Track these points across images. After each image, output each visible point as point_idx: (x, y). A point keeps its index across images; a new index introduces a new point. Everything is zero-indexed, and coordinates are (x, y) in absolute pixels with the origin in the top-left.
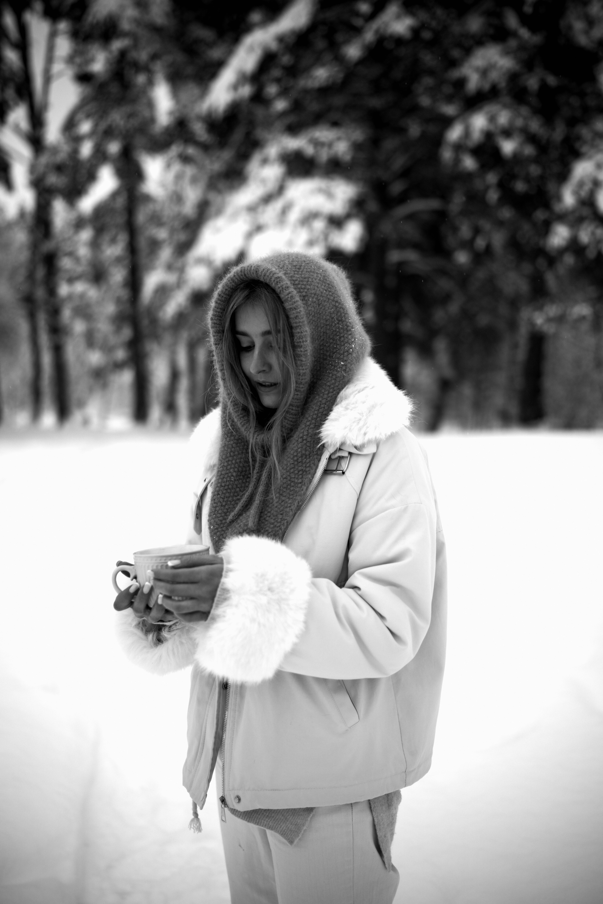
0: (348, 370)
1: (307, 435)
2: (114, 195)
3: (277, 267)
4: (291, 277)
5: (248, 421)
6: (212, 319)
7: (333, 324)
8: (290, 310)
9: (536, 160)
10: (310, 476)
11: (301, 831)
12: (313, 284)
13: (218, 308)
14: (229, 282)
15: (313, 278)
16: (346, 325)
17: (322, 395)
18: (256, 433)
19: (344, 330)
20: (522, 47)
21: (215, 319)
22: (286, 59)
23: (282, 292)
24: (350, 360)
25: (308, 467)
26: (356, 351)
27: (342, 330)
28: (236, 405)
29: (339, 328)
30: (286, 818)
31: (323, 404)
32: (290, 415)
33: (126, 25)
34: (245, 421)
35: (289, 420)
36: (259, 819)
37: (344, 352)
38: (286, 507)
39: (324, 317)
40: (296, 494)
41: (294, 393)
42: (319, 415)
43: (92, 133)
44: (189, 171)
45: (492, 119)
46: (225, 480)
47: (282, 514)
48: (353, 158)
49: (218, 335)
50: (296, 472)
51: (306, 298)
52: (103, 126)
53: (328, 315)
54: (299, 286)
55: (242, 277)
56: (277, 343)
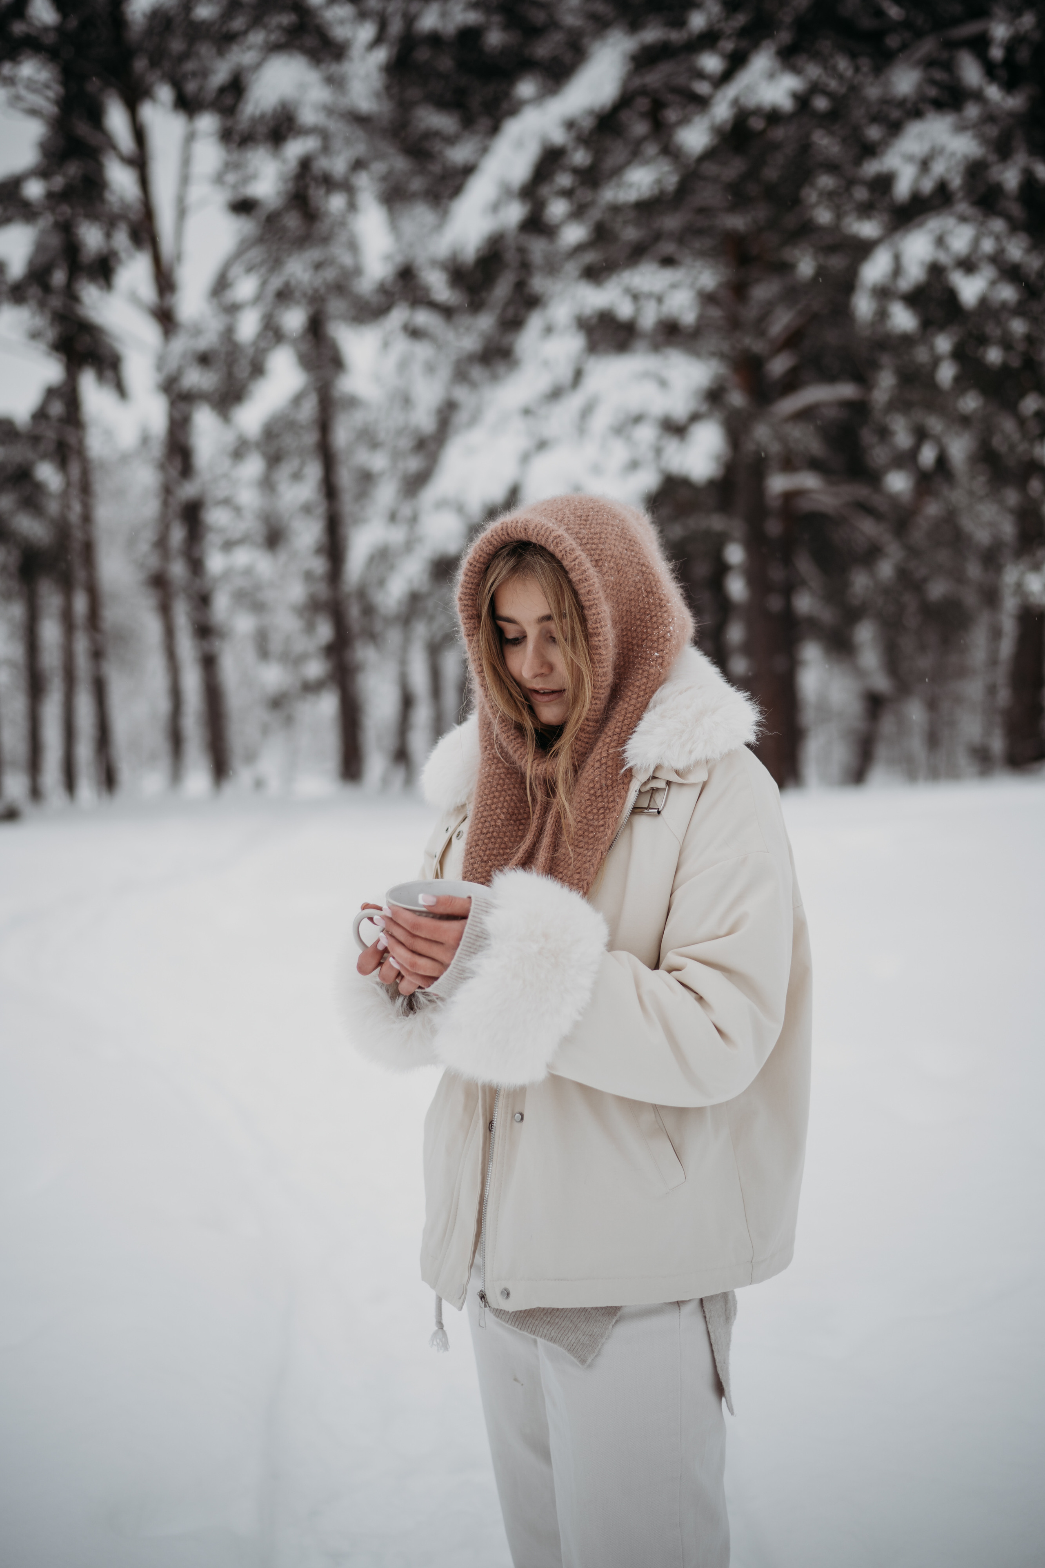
0: (665, 663)
1: (607, 757)
2: (297, 400)
3: (554, 521)
4: (577, 533)
5: (524, 744)
6: (460, 599)
7: (641, 598)
8: (579, 582)
9: (1020, 310)
10: (615, 814)
11: (598, 1346)
12: (608, 541)
13: (468, 583)
14: (484, 546)
15: (607, 533)
16: (659, 598)
17: (628, 699)
18: (535, 761)
19: (657, 606)
20: (989, 118)
21: (465, 600)
22: (580, 157)
23: (565, 557)
24: (669, 649)
25: (612, 802)
26: (675, 636)
27: (653, 606)
28: (504, 721)
29: (648, 603)
30: (577, 1325)
31: (629, 713)
32: (585, 733)
33: (308, 116)
34: (519, 745)
35: (583, 741)
36: (537, 1326)
37: (658, 639)
38: (585, 862)
39: (627, 589)
40: (597, 843)
41: (591, 702)
42: (625, 728)
43: (258, 299)
44: (423, 351)
45: (940, 242)
46: (487, 824)
47: (579, 873)
48: (701, 317)
49: (471, 621)
50: (595, 811)
51: (600, 564)
52: (276, 283)
53: (632, 586)
54: (588, 546)
55: (503, 538)
56: (563, 635)
